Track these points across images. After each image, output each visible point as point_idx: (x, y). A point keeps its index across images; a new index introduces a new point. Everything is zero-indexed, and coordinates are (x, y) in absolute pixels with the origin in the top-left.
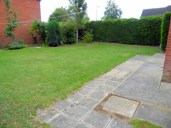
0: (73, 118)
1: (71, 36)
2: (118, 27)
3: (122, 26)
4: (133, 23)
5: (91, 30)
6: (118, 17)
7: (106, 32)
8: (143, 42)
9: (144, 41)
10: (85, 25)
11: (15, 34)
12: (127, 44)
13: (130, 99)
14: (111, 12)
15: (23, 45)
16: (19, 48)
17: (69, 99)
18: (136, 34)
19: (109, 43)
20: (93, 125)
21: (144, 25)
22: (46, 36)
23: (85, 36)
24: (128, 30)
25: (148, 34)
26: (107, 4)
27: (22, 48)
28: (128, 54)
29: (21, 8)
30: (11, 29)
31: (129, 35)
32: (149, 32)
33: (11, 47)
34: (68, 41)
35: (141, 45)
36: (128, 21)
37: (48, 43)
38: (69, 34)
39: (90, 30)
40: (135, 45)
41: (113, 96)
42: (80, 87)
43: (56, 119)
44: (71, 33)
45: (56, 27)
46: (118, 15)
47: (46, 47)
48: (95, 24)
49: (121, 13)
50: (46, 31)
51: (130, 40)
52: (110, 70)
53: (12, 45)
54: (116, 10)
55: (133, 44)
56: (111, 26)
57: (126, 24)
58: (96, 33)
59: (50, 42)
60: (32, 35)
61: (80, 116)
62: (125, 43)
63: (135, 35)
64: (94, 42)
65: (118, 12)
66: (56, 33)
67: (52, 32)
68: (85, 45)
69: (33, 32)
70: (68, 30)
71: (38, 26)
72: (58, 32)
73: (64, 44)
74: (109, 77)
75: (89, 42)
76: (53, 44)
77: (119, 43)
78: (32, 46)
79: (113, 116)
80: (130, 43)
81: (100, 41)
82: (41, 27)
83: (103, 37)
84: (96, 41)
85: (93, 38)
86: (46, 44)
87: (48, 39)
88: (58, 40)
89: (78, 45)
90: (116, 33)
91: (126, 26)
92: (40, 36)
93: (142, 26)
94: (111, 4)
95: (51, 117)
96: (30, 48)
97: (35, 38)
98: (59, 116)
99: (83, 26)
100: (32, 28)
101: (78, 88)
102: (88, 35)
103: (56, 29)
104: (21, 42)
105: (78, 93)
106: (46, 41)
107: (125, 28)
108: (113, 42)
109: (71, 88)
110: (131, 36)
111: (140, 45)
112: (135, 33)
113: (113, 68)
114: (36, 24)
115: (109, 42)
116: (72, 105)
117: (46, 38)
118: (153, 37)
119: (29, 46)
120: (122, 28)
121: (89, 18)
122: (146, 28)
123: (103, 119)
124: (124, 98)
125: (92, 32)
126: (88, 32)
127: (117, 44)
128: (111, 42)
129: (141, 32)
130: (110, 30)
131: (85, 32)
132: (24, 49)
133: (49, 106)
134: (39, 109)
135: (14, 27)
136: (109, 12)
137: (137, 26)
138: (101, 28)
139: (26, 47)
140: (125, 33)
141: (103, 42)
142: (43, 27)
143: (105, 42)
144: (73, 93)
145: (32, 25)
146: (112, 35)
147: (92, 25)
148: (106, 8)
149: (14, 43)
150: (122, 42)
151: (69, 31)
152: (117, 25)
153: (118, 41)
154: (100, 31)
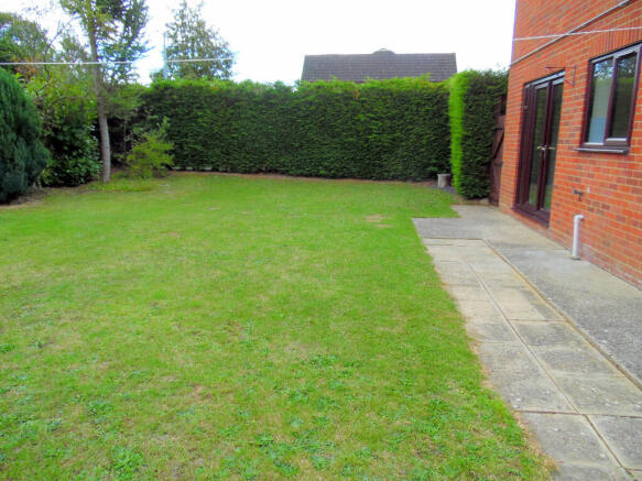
1: (72, 148)
2: (280, 114)
3: (298, 108)
4: (338, 101)
5: (164, 122)
7: (227, 132)
8: (378, 170)
9: (381, 166)
18: (351, 139)
19: (247, 176)
21: (380, 108)
23: (140, 147)
24: (323, 125)
25: (394, 140)
31: (327, 142)
32: (398, 134)
34: (59, 171)
35: (370, 178)
38: (61, 138)
39: (161, 122)
40: (350, 181)
44: (73, 135)
48: (175, 97)
51: (333, 163)
55: (343, 177)
56: (251, 109)
57: (311, 103)
58: (186, 135)
63: (350, 143)
70: (61, 118)
73: (43, 185)
77: (283, 173)
80: (333, 172)
83: (218, 151)
85: (173, 156)
90: (271, 134)
91: (313, 108)
93: (373, 113)
102: (154, 144)
103: (15, 112)
107: (307, 116)
110: (336, 148)
111: (366, 178)
112: (347, 137)
115: (245, 172)
118: (412, 152)
120: (299, 117)
122: (389, 118)
125: (168, 129)
128: (254, 169)
129: (370, 134)
130: (245, 123)
131: (139, 130)
137: (355, 112)
138: (205, 117)
140: (310, 134)
146: (257, 145)
150: (299, 172)
151: (62, 125)
152: (272, 105)
153: (284, 166)
154: (202, 127)
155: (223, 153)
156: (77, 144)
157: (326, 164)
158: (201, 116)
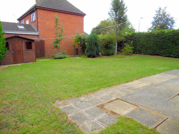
0: (78, 108)
1: (110, 48)
2: (161, 39)
3: (166, 37)
5: (132, 42)
6: (169, 27)
7: (147, 44)
10: (125, 37)
11: (60, 46)
12: (171, 57)
13: (131, 104)
14: (160, 22)
15: (66, 56)
16: (62, 58)
17: (82, 98)
20: (89, 114)
22: (86, 48)
23: (125, 48)
26: (156, 14)
27: (64, 58)
28: (165, 68)
29: (68, 23)
30: (57, 42)
31: (174, 47)
33: (56, 57)
34: (107, 52)
36: (172, 32)
37: (87, 55)
38: (108, 46)
39: (130, 42)
41: (119, 100)
42: (96, 91)
43: (66, 107)
44: (110, 45)
45: (95, 40)
46: (169, 25)
47: (85, 57)
48: (136, 36)
49: (173, 22)
50: (86, 44)
51: (175, 53)
52: (132, 81)
53: (57, 56)
54: (167, 19)
56: (153, 38)
57: (170, 36)
59: (89, 53)
60: (75, 46)
61: (84, 108)
62: (168, 57)
64: (134, 54)
65: (169, 22)
66: (94, 45)
67: (91, 44)
68: (123, 57)
69: (75, 45)
70: (108, 42)
71: (80, 38)
72: (96, 44)
73: (103, 55)
74: (127, 86)
75: (128, 54)
76: (92, 55)
77: (161, 56)
78: (73, 57)
79: (109, 112)
80: (175, 56)
81: (141, 54)
82: (81, 40)
83: (144, 49)
84: (137, 54)
85: (133, 50)
86: (86, 55)
87: (87, 51)
88: (96, 52)
89: (117, 57)
90: (158, 45)
91: (170, 37)
92: (81, 47)
94: (161, 13)
95: (63, 106)
96: (71, 58)
97: (77, 49)
98: (69, 106)
99: (123, 38)
100: (75, 41)
101: (93, 92)
102: (128, 48)
103: (95, 41)
104: (64, 53)
105: (92, 95)
106: (85, 52)
107: (169, 39)
108: (156, 55)
109: (88, 90)
110: (177, 49)
113: (137, 79)
114: (78, 37)
115: (150, 55)
116: (82, 102)
117: (86, 50)
119: (70, 57)
120: (166, 40)
121: (135, 30)
123: (99, 113)
124: (128, 102)
125: (133, 43)
126: (128, 43)
127: (160, 57)
128: (153, 54)
130: (151, 42)
131: (125, 44)
132: (66, 59)
133: (65, 99)
134: (58, 100)
135: (60, 40)
136: (158, 22)
139: (67, 57)
140: (169, 45)
141: (144, 54)
142: (84, 40)
143: (146, 54)
144: (88, 94)
145: (75, 38)
146: (154, 48)
147: (132, 37)
148: (155, 18)
149: (59, 53)
150: (165, 55)
152: (159, 37)
153: (161, 53)
154: (141, 43)
155: (145, 50)
156: (111, 47)
157: (173, 53)
158: (141, 40)
